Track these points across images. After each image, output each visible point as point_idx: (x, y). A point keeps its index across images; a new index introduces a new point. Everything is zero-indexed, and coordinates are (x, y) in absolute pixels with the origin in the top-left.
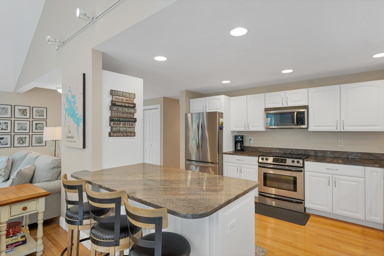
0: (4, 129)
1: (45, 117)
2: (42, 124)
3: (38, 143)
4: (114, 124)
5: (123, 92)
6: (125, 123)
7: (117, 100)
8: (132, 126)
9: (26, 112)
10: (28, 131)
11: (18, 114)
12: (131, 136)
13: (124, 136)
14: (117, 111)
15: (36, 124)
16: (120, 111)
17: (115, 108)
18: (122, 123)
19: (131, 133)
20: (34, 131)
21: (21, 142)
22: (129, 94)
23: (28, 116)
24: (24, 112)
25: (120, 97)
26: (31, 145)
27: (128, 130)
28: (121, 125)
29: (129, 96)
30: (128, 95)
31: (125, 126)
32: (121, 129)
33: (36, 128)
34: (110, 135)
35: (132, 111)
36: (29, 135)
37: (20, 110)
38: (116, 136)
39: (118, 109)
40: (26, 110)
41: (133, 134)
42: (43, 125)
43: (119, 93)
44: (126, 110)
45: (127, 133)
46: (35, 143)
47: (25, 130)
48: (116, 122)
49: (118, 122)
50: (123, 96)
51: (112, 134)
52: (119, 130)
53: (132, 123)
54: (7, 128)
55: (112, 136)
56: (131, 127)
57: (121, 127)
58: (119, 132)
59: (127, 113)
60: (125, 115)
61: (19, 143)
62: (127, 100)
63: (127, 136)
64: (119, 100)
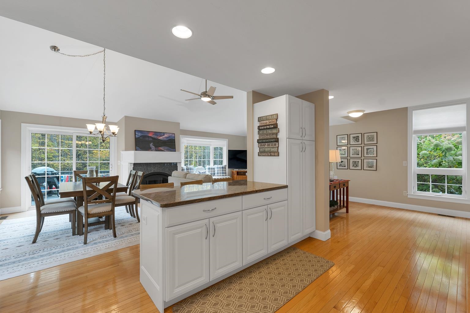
0: (343, 155)
1: (375, 142)
2: (373, 148)
3: (369, 167)
4: (261, 145)
5: (266, 116)
6: (269, 143)
7: (262, 125)
8: (275, 146)
9: (359, 139)
10: (360, 156)
11: (352, 142)
12: (274, 156)
13: (269, 156)
14: (263, 134)
15: (367, 149)
16: (265, 133)
17: (261, 132)
18: (266, 144)
19: (274, 152)
20: (366, 155)
21: (355, 166)
22: (272, 115)
23: (360, 142)
24: (357, 139)
25: (264, 122)
26: (362, 168)
27: (272, 150)
28: (266, 146)
29: (272, 118)
30: (270, 117)
31: (269, 146)
32: (266, 149)
33: (367, 153)
34: (259, 155)
35: (275, 131)
36: (361, 159)
37: (354, 137)
38: (263, 156)
39: (263, 132)
40: (358, 137)
41: (277, 154)
42: (374, 150)
43: (263, 118)
44: (269, 131)
45: (271, 153)
46: (366, 167)
47: (358, 155)
48: (263, 144)
49: (264, 144)
50: (266, 120)
51: (260, 154)
52: (265, 150)
53: (275, 143)
54: (345, 153)
55: (260, 156)
56: (274, 148)
57: (267, 147)
58: (264, 152)
59: (270, 134)
60: (269, 137)
61: (353, 166)
62: (270, 122)
63: (271, 156)
64: (263, 125)
